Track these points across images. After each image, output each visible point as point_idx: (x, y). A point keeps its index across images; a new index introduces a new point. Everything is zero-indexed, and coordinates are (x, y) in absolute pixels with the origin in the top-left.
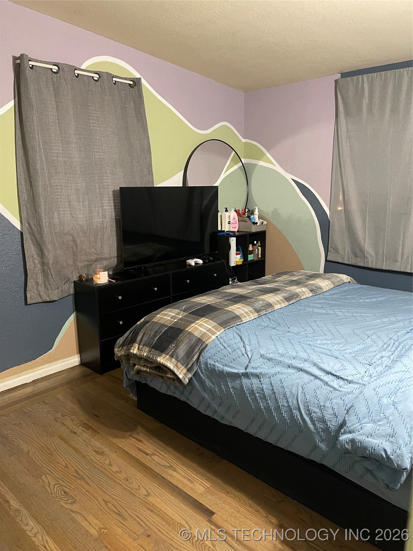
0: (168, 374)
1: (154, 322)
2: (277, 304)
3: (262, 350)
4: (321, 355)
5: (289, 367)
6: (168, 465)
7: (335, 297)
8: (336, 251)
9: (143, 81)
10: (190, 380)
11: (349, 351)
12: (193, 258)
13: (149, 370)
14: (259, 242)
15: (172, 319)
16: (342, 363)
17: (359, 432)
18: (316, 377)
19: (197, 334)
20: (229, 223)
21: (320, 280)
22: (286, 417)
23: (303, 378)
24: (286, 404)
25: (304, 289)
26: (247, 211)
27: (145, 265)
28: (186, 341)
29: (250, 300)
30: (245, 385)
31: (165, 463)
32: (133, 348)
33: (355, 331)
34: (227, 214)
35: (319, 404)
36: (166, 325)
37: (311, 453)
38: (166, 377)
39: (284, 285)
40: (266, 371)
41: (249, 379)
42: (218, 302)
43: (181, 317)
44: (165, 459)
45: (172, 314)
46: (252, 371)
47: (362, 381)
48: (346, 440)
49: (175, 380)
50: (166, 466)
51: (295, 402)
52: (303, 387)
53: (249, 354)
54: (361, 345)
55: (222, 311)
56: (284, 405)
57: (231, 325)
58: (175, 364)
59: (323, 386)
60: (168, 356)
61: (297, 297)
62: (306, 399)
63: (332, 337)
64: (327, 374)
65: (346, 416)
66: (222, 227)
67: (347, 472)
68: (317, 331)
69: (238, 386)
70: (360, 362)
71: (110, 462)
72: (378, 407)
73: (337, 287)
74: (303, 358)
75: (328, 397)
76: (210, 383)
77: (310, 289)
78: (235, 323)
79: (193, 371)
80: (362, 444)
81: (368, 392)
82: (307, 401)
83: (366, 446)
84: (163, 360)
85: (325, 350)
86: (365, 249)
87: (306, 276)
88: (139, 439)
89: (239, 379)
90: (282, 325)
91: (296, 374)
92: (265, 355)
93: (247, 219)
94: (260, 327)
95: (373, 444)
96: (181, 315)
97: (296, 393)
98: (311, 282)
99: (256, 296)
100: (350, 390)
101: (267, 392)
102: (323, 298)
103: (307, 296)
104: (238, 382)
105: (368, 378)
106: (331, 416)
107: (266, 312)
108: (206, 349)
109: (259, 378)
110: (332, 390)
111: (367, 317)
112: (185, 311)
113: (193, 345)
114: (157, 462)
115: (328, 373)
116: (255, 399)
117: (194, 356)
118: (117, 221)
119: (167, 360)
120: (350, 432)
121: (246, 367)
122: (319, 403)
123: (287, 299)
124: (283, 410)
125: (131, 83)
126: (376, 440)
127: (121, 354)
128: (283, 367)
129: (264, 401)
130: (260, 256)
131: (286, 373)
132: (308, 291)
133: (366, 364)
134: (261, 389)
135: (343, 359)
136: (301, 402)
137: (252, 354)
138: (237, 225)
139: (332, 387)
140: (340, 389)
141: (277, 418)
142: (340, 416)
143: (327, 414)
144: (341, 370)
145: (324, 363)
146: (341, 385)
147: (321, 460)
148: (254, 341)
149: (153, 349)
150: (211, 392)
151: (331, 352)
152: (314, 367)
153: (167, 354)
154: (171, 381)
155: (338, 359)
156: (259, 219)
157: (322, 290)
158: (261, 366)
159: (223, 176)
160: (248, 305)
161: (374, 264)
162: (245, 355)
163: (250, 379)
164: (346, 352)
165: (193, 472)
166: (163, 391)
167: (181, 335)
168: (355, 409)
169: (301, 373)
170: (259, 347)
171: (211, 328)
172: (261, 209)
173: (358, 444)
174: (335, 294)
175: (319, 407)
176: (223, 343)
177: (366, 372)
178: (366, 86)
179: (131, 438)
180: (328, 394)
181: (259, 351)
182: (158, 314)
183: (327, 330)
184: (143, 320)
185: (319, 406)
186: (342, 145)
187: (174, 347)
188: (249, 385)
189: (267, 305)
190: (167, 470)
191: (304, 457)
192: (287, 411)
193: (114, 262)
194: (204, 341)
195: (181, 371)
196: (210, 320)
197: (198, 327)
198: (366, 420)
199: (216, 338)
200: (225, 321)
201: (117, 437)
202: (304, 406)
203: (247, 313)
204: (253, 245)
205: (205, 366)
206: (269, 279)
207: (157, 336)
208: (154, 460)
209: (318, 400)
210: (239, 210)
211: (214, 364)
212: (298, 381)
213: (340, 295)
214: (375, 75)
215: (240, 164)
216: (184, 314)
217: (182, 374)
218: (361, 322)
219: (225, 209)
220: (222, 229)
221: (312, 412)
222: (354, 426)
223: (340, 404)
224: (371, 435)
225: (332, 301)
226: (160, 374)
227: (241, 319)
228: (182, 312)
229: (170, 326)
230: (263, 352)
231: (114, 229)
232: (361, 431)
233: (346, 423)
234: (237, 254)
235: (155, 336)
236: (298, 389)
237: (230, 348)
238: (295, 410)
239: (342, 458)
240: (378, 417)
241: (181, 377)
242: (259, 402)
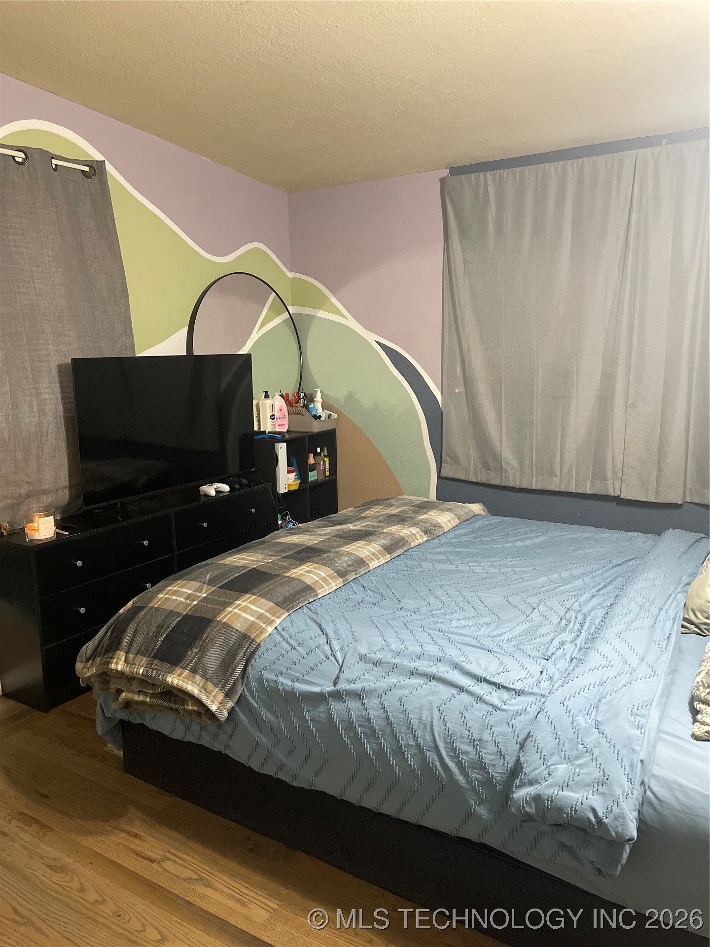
0: (188, 705)
1: (152, 607)
2: (372, 559)
3: (362, 647)
4: (464, 648)
5: (413, 674)
6: (195, 877)
7: (465, 541)
8: (456, 460)
9: (109, 167)
10: (231, 712)
11: (506, 637)
12: (211, 482)
13: (151, 698)
14: (325, 449)
15: (188, 601)
16: (500, 660)
17: (546, 780)
18: (462, 689)
19: (238, 625)
20: (273, 417)
21: (436, 512)
22: (414, 766)
23: (438, 692)
24: (412, 742)
25: (414, 530)
26: (302, 397)
27: (123, 500)
28: (220, 641)
29: (326, 555)
30: (335, 715)
31: (187, 873)
32: (115, 660)
33: (511, 599)
34: (268, 402)
35: (470, 737)
36: (177, 613)
37: (462, 825)
38: (184, 709)
39: (379, 524)
40: (373, 685)
41: (343, 701)
42: (270, 563)
43: (204, 595)
44: (186, 865)
45: (187, 591)
46: (348, 687)
47: (539, 688)
48: (526, 798)
49: (203, 716)
50: (192, 879)
51: (428, 738)
52: (441, 709)
53: (339, 655)
54: (524, 623)
55: (281, 579)
56: (409, 745)
57: (299, 603)
58: (201, 686)
59: (475, 704)
60: (186, 672)
61: (404, 545)
62: (448, 731)
63: (473, 613)
64: (478, 681)
65: (521, 755)
66: (259, 425)
67: (526, 852)
68: (448, 605)
69: (322, 717)
70: (529, 656)
71: (81, 884)
72: (573, 734)
73: (464, 523)
74: (433, 656)
75: (487, 723)
76: (269, 716)
77: (423, 529)
78: (305, 600)
79: (236, 695)
80: (553, 804)
81: (553, 708)
82: (450, 733)
83: (560, 805)
84: (177, 681)
85: (468, 639)
86: (502, 456)
87: (413, 506)
88: (134, 833)
89: (324, 703)
90: (388, 598)
91: (426, 686)
92: (367, 655)
93: (304, 409)
94: (349, 604)
95: (573, 801)
96: (204, 591)
97: (429, 720)
98: (422, 517)
99: (336, 548)
100: (521, 708)
101: (378, 723)
102: (446, 543)
103: (419, 541)
104: (322, 709)
105: (547, 683)
106: (493, 757)
107: (356, 574)
108: (259, 652)
109: (360, 699)
110: (492, 710)
111: (523, 573)
112: (211, 583)
113: (233, 646)
114: (173, 874)
115: (480, 679)
116: (356, 738)
117: (236, 667)
118: (68, 420)
119: (186, 680)
120: (531, 783)
121: (335, 680)
122: (471, 735)
123: (388, 549)
124: (408, 754)
125: (86, 169)
126: (575, 792)
127: (92, 673)
128: (401, 674)
129: (372, 740)
130: (327, 474)
131: (408, 685)
132: (420, 532)
133: (539, 658)
134: (365, 718)
135: (500, 651)
136: (440, 736)
137: (344, 656)
138: (286, 421)
139: (491, 705)
140: (503, 707)
141: (397, 768)
142: (509, 755)
143: (486, 754)
144: (501, 672)
145: (470, 662)
146: (505, 700)
147: (481, 837)
148: (344, 632)
149: (157, 661)
150: (272, 731)
151: (478, 640)
152: (455, 672)
153: (185, 668)
154: (195, 717)
155: (493, 653)
156: (323, 410)
157: (441, 529)
158: (362, 677)
159: (255, 336)
160: (325, 564)
161: (517, 480)
162: (332, 658)
163: (345, 702)
164: (502, 638)
165: (244, 884)
166: (177, 735)
167: (209, 631)
168: (535, 741)
169: (434, 683)
170: (355, 643)
171: (265, 613)
172: (326, 392)
173: (548, 804)
174: (464, 535)
175: (472, 743)
176: (289, 638)
177: (542, 672)
178: (491, 190)
179: (117, 831)
180: (484, 717)
181: (355, 649)
182: (160, 592)
183: (464, 602)
184: (130, 604)
185: (472, 741)
186: (457, 286)
187: (197, 653)
188: (344, 713)
189: (356, 562)
190: (193, 887)
191: (450, 834)
192: (415, 755)
193: (64, 496)
194: (253, 637)
195: (214, 697)
196: (260, 598)
197: (239, 612)
198: (555, 758)
199: (275, 631)
200: (289, 597)
201: (90, 833)
202: (445, 743)
203: (324, 579)
204: (316, 454)
205: (259, 684)
206: (350, 514)
207: (162, 635)
208: (167, 871)
209: (469, 731)
210: (287, 395)
211: (275, 678)
212: (431, 698)
213: (472, 536)
214: (504, 173)
215: (286, 315)
216: (210, 589)
217: (217, 702)
218: (516, 582)
219: (264, 393)
220: (259, 428)
221: (459, 752)
222: (537, 771)
223: (508, 733)
224: (568, 785)
225: (461, 547)
226: (171, 705)
227: (316, 591)
228: (206, 586)
229: (186, 614)
230: (363, 651)
231: (63, 435)
232: (550, 780)
233: (522, 768)
234: (289, 472)
235: (157, 635)
236: (432, 714)
237: (303, 647)
238: (430, 751)
239: (517, 829)
240: (575, 752)
241: (214, 708)
242: (364, 742)
